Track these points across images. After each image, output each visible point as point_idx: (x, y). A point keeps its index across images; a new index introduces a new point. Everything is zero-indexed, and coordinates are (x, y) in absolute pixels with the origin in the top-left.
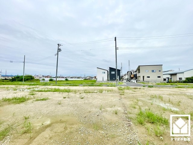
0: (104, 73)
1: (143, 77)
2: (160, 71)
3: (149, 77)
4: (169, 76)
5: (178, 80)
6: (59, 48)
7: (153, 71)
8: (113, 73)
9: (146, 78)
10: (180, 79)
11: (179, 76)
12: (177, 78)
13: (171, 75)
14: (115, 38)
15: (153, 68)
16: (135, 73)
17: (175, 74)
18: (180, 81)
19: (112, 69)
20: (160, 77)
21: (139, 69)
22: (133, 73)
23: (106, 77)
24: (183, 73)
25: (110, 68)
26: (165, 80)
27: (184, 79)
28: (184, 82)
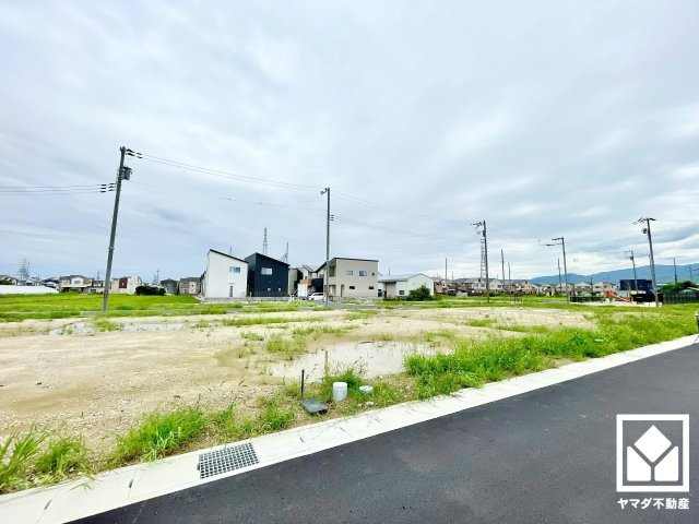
0: (238, 270)
1: (342, 286)
2: (373, 274)
3: (352, 288)
4: (381, 287)
5: (398, 294)
6: (125, 164)
7: (361, 274)
8: (269, 271)
9: (347, 291)
10: (402, 292)
11: (399, 287)
12: (394, 292)
13: (387, 283)
14: (328, 190)
15: (361, 267)
16: (314, 276)
17: (394, 283)
18: (401, 299)
19: (261, 260)
20: (372, 288)
21: (331, 267)
22: (306, 274)
23: (241, 282)
24: (406, 280)
25: (258, 255)
26: (380, 295)
27: (407, 294)
28: (409, 299)
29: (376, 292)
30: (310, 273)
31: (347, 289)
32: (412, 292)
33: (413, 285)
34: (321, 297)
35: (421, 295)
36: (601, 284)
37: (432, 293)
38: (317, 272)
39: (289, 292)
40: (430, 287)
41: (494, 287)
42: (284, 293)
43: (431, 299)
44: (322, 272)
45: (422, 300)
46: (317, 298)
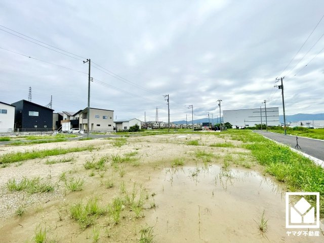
0: (4, 111)
1: (92, 124)
2: (111, 118)
3: (99, 125)
5: (123, 129)
7: (104, 118)
10: (125, 128)
11: (124, 125)
12: (122, 127)
13: (117, 123)
15: (104, 114)
16: (72, 118)
17: (121, 123)
18: (125, 131)
20: (110, 125)
21: (85, 113)
24: (128, 122)
25: (25, 102)
26: (114, 129)
27: (128, 128)
28: (129, 131)
29: (112, 128)
30: (69, 116)
31: (95, 126)
32: (131, 127)
33: (132, 124)
34: (77, 131)
35: (135, 129)
36: (196, 124)
37: (140, 128)
38: (74, 116)
39: (54, 128)
40: (139, 125)
41: (162, 125)
42: (50, 128)
43: (139, 131)
44: (78, 116)
45: (136, 131)
46: (75, 131)
